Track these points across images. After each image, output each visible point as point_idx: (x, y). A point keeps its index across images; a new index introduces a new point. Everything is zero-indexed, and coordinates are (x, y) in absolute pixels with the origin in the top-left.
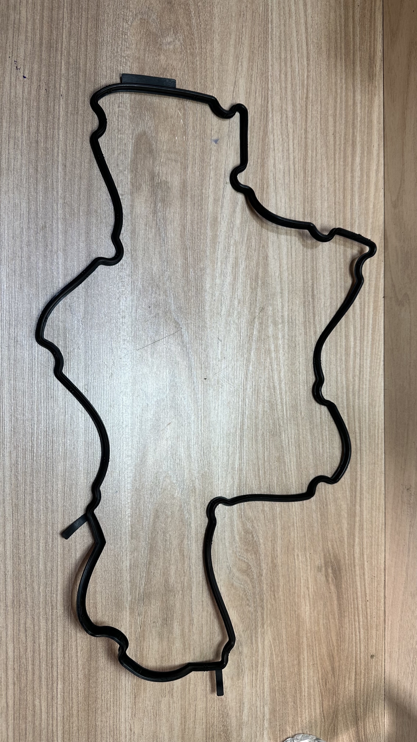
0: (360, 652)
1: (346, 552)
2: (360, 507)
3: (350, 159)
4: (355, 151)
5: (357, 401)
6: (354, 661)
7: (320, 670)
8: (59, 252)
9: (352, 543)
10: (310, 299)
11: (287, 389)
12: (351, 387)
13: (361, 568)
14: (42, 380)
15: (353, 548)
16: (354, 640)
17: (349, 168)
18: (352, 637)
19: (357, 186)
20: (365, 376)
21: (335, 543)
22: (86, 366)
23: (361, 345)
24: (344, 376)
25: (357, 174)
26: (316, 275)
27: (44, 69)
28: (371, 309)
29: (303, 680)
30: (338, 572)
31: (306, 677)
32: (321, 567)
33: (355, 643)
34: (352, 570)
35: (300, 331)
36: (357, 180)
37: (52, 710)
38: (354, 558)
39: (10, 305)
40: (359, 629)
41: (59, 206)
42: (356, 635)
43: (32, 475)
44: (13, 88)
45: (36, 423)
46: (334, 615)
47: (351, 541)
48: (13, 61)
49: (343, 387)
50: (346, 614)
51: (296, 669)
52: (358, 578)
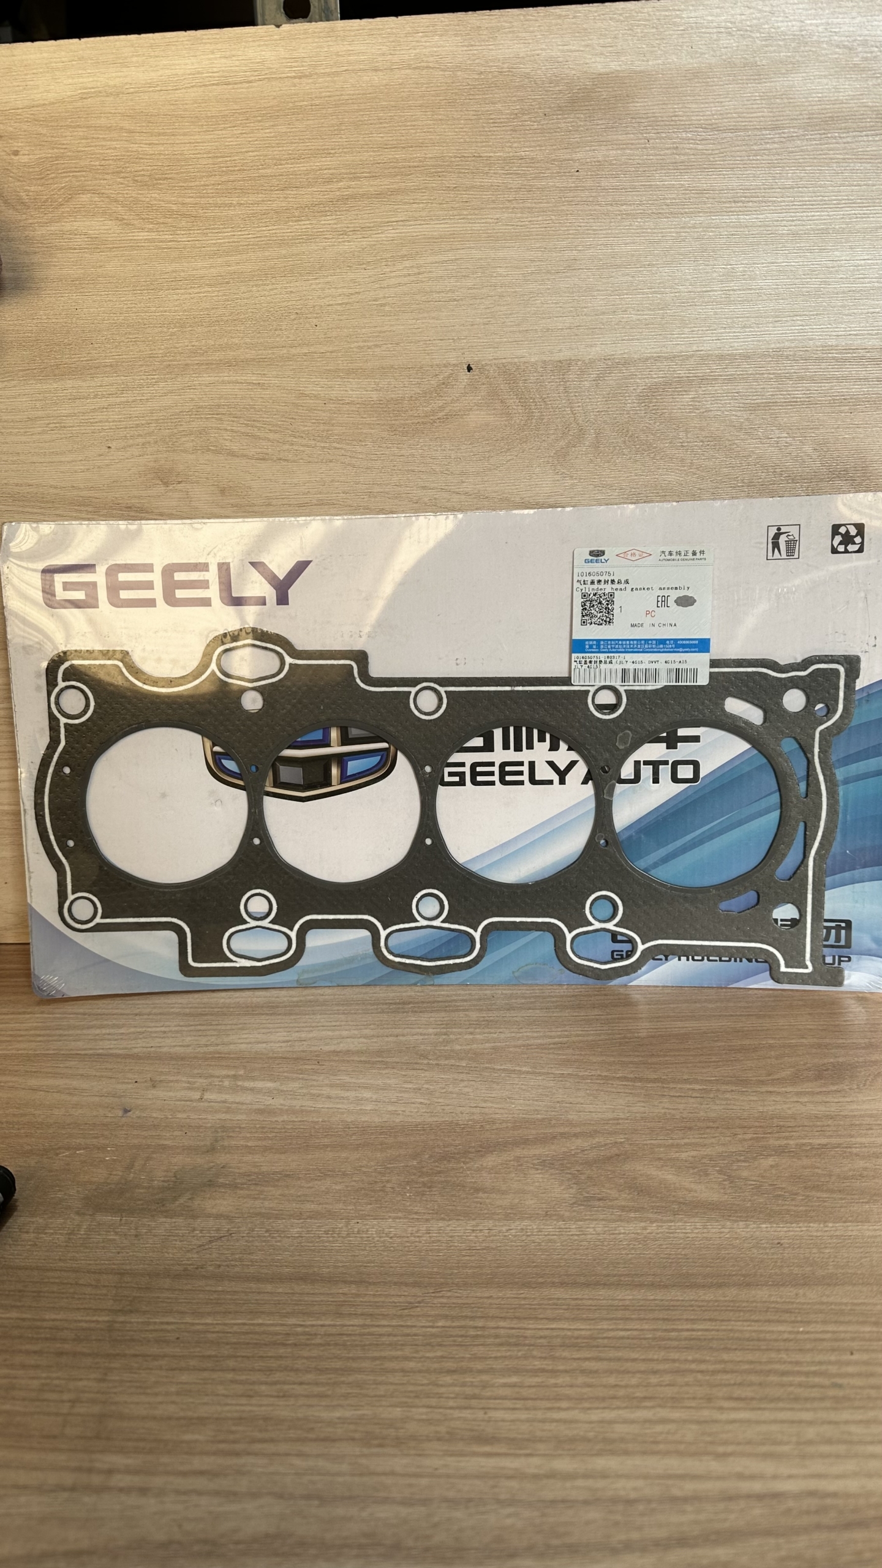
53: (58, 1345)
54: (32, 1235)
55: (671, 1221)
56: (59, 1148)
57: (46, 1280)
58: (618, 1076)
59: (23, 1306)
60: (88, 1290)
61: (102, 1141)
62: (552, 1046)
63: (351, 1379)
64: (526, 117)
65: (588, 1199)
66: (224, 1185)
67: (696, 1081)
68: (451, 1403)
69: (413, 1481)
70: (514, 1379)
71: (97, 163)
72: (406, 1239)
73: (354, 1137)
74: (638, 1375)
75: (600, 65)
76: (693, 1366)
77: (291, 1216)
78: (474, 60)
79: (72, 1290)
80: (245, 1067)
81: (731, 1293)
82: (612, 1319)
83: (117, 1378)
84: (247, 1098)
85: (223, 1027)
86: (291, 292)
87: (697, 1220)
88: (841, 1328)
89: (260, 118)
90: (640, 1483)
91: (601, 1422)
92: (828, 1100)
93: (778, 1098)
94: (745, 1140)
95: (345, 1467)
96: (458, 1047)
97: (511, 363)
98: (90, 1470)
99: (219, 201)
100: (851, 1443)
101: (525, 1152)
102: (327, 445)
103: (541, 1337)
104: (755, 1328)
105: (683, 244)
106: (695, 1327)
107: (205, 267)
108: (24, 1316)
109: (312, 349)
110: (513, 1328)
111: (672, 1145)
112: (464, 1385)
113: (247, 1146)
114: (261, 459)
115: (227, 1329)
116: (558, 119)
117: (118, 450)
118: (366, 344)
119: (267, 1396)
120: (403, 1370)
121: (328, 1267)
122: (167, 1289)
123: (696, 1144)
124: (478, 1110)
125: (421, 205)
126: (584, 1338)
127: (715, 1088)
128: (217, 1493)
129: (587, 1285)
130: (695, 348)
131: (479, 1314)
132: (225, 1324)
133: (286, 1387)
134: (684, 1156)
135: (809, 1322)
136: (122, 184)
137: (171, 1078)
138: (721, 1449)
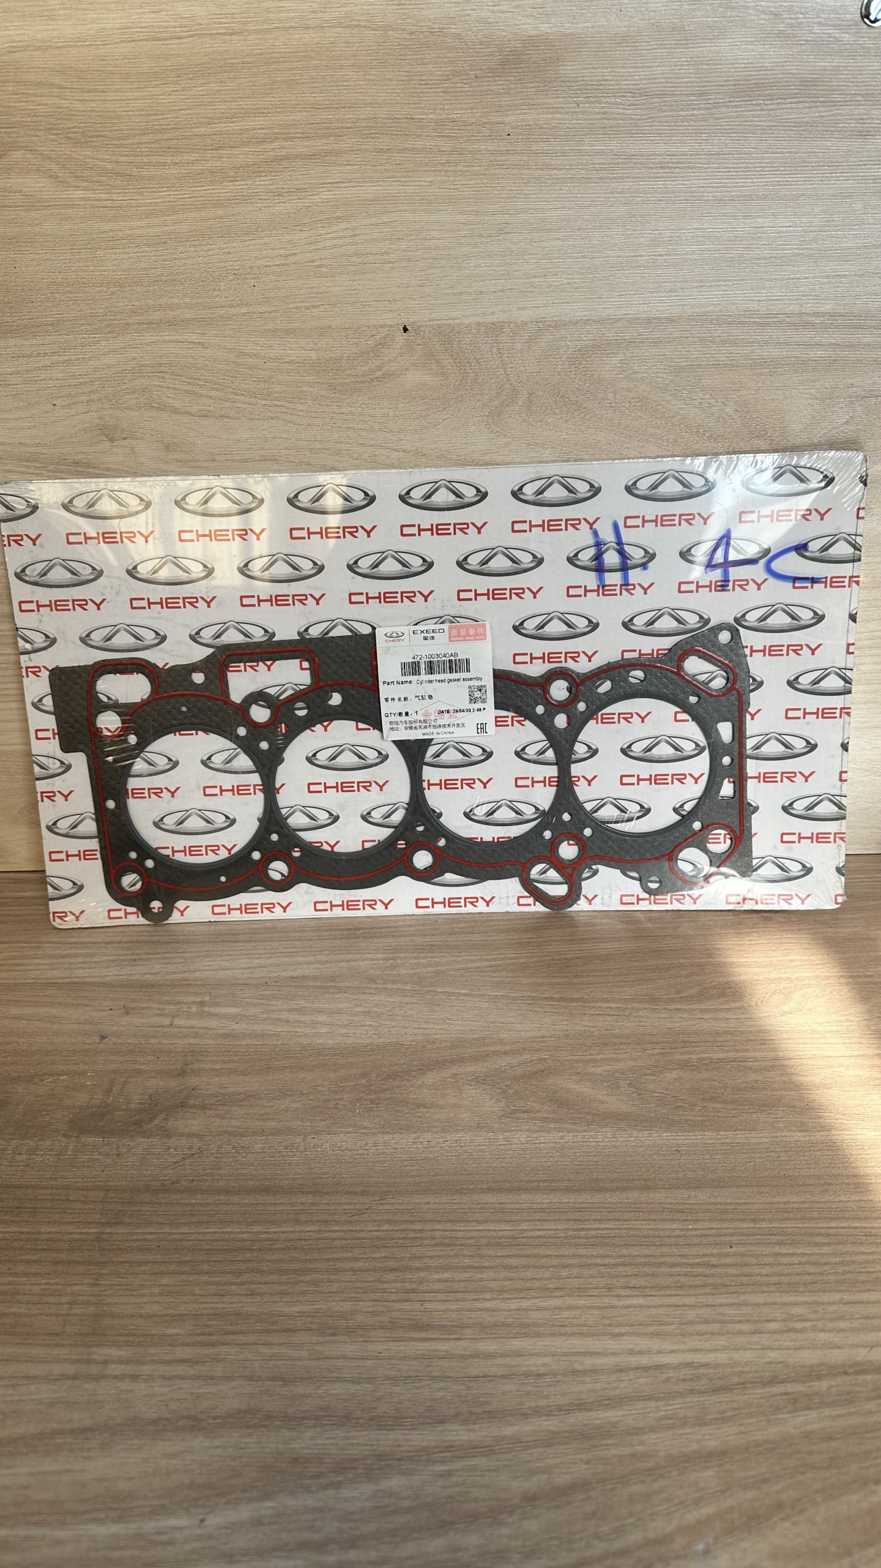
53: (55, 1255)
54: (24, 1157)
55: (585, 1131)
56: (44, 1074)
57: (40, 1197)
58: (546, 996)
59: (21, 1221)
60: (78, 1206)
61: (82, 1067)
62: (488, 969)
63: (308, 1278)
64: (457, 79)
65: (514, 1112)
66: (194, 1106)
67: (613, 1000)
68: (393, 1297)
69: (361, 1363)
70: (446, 1275)
71: (29, 119)
72: (356, 1152)
73: (310, 1059)
74: (551, 1269)
75: (530, 26)
76: (598, 1261)
77: (254, 1133)
78: (405, 19)
79: (63, 1206)
80: (210, 994)
81: (634, 1195)
82: (531, 1221)
83: (108, 1282)
84: (213, 1023)
85: (189, 955)
86: (229, 253)
87: (607, 1129)
88: (725, 1225)
89: (191, 76)
90: (548, 1360)
91: (518, 1310)
92: (728, 1017)
93: (685, 1015)
94: (653, 1055)
95: (303, 1353)
96: (403, 972)
97: (446, 325)
98: (89, 1362)
99: (154, 159)
100: (724, 1322)
101: (462, 1070)
102: (269, 402)
103: (470, 1238)
104: (652, 1227)
105: (612, 209)
106: (601, 1226)
107: (143, 227)
108: (24, 1230)
109: (251, 309)
110: (447, 1231)
111: (589, 1061)
112: (404, 1281)
113: (214, 1069)
114: (203, 416)
115: (200, 1237)
116: (489, 81)
117: (63, 407)
118: (304, 304)
119: (237, 1295)
120: (353, 1270)
121: (288, 1179)
122: (148, 1203)
123: (610, 1059)
124: (421, 1031)
125: (355, 167)
126: (507, 1238)
127: (629, 1006)
128: (197, 1378)
129: (510, 1190)
130: (623, 312)
131: (418, 1219)
132: (199, 1233)
133: (253, 1286)
134: (599, 1070)
135: (698, 1220)
136: (54, 141)
137: (144, 1005)
138: (617, 1330)
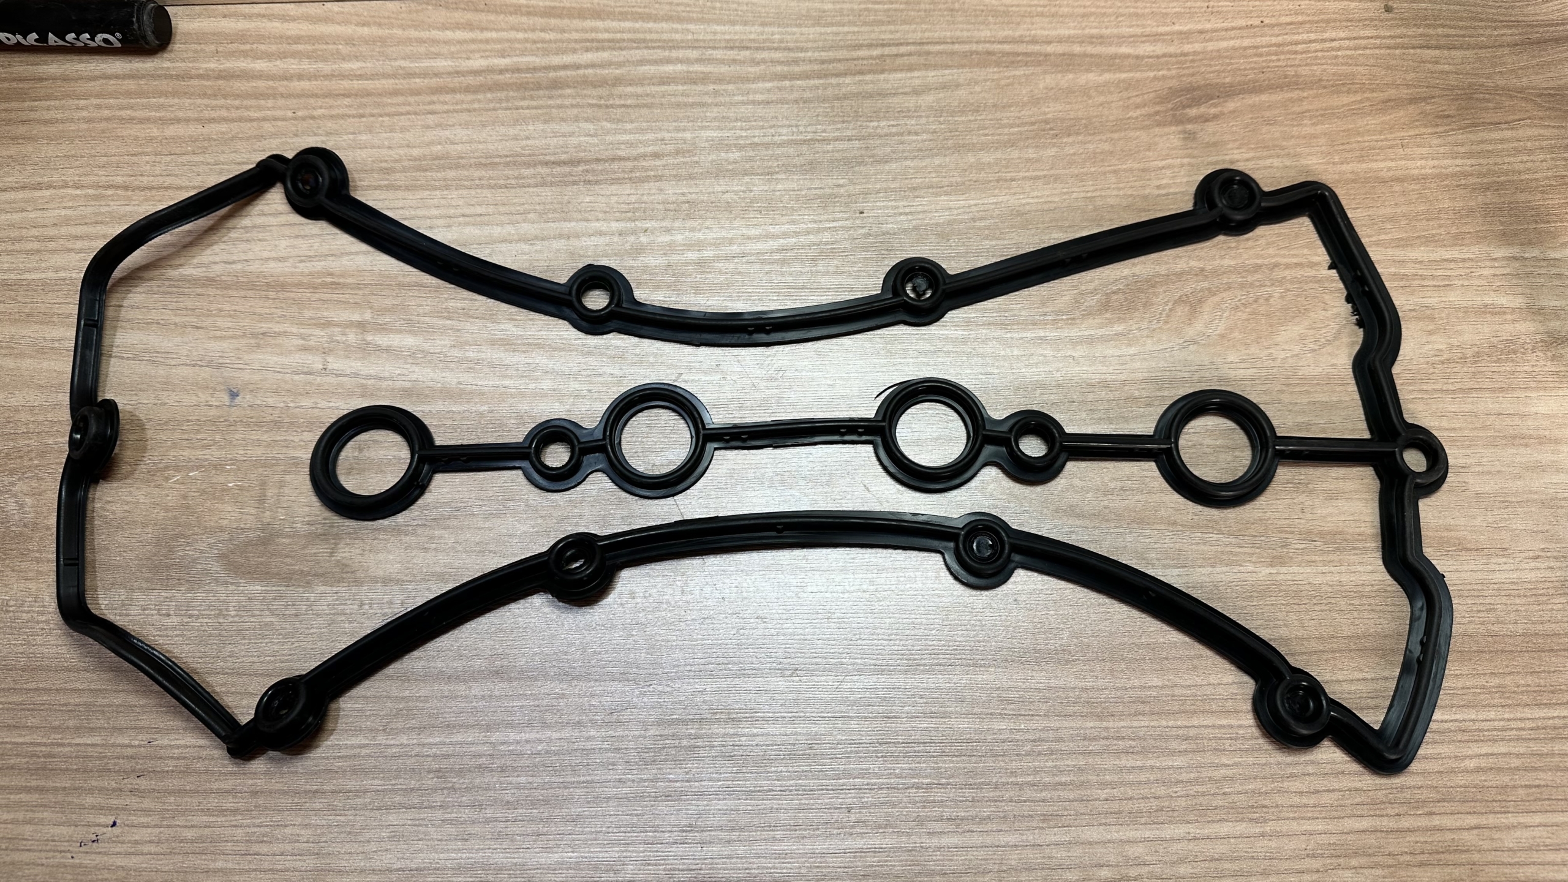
0: (1377, 37)
1: (1152, 74)
2: (1050, 43)
3: (261, 84)
4: (241, 71)
5: (809, 54)
6: (1397, 52)
7: (1417, 132)
8: (493, 739)
9: (1131, 61)
10: (580, 168)
11: (785, 219)
12: (778, 68)
13: (1187, 38)
14: (773, 769)
15: (1143, 57)
16: (1349, 53)
17: (281, 86)
18: (1343, 57)
19: (320, 65)
20: (752, 37)
21: (1131, 101)
22: (741, 674)
23: (682, 47)
24: (754, 86)
25: (293, 65)
26: (524, 155)
27: (94, 783)
28: (599, 24)
29: (1438, 171)
30: (1197, 93)
31: (1432, 163)
32: (1185, 132)
33: (1355, 49)
34: (1193, 61)
35: (653, 192)
36: (306, 66)
37: (1488, 730)
38: (1164, 55)
39: (613, 843)
40: (1324, 40)
41: (392, 742)
42: (1339, 49)
43: (979, 787)
44: (140, 848)
45: (866, 781)
46: (1292, 101)
47: (1126, 63)
48: (81, 849)
49: (780, 89)
50: (1291, 72)
51: (1413, 187)
52: (1211, 46)
